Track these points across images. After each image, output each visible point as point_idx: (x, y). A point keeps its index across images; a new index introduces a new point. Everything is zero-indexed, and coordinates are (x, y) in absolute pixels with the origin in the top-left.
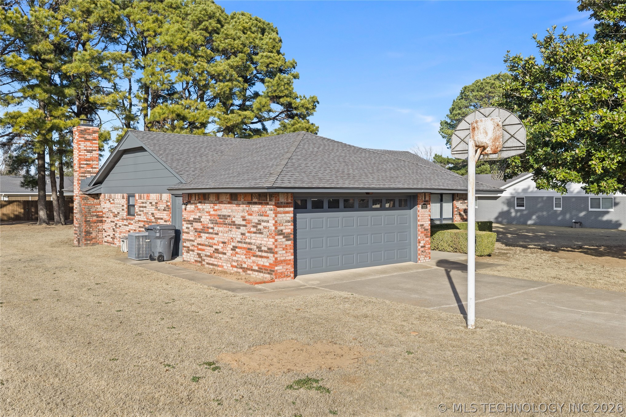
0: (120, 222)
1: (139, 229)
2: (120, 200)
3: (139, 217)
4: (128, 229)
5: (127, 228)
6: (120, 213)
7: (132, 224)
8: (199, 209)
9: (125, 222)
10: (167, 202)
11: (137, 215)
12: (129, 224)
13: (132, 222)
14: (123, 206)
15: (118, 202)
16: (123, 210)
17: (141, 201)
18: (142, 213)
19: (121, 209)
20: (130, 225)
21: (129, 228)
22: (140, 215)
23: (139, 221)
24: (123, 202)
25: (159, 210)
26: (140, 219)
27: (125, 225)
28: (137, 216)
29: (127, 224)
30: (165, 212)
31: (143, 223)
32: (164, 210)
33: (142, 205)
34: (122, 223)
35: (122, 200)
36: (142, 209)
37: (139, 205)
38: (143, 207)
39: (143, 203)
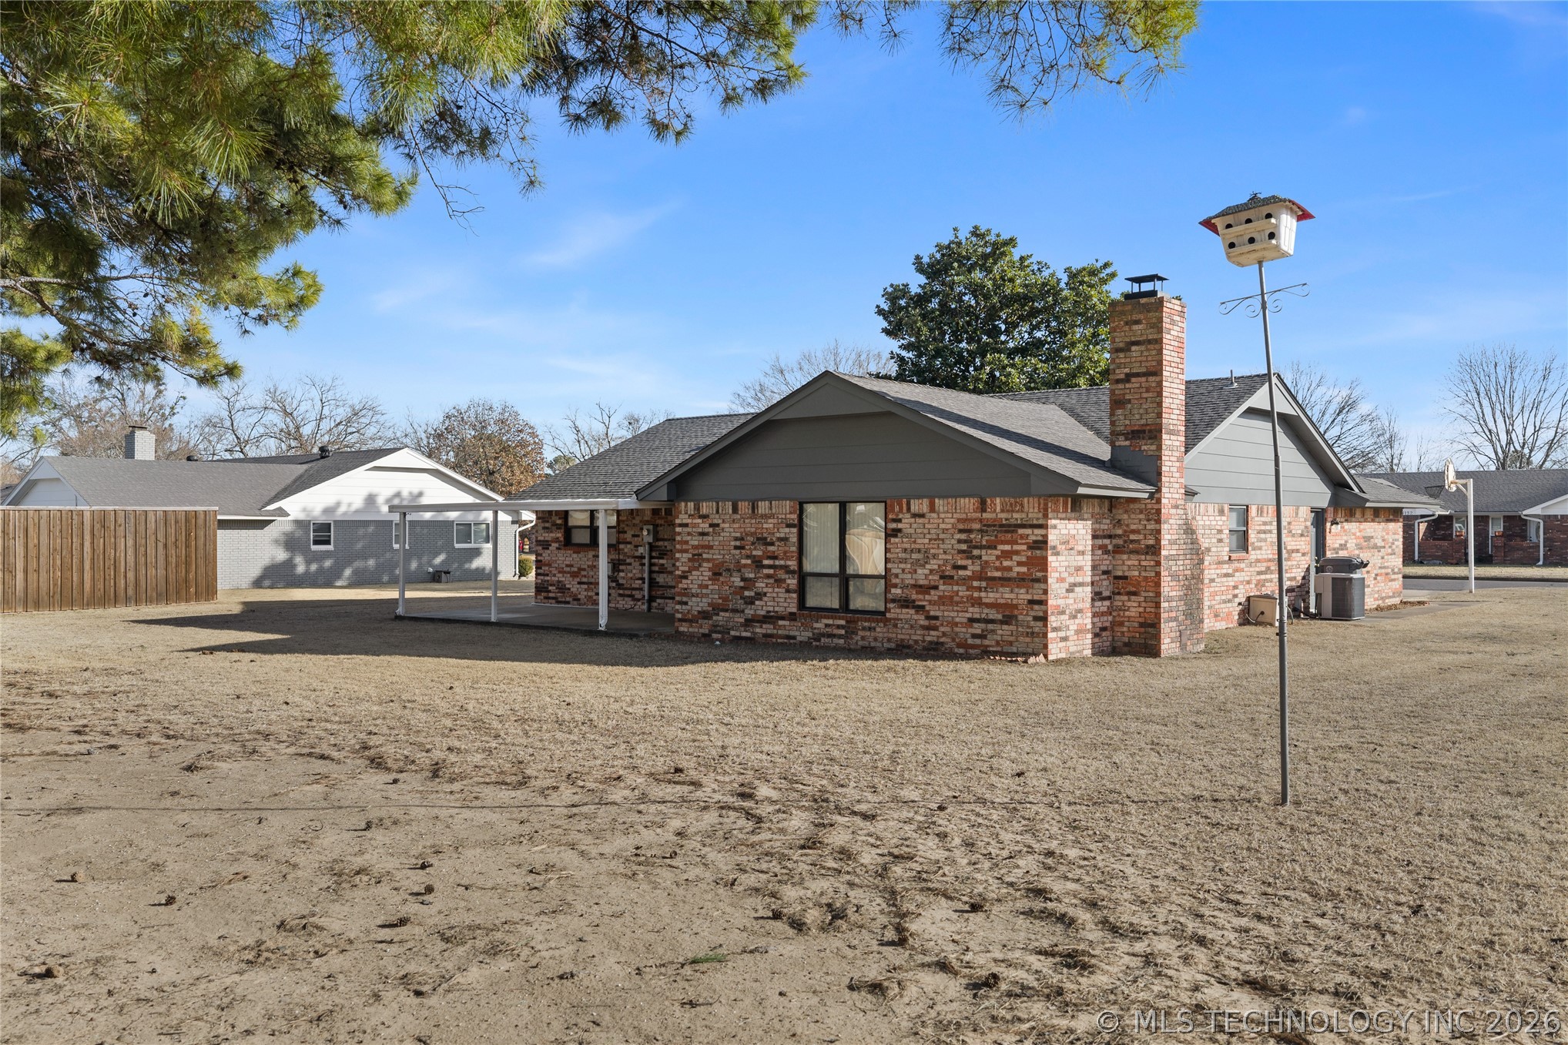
0: (1213, 571)
1: (1258, 577)
2: (1212, 518)
3: (1258, 552)
4: (1233, 584)
5: (1231, 582)
6: (1213, 549)
7: (1242, 570)
8: (1345, 531)
9: (1227, 569)
10: (1306, 520)
11: (1254, 549)
12: (1237, 570)
13: (1242, 565)
14: (1220, 532)
15: (1207, 523)
16: (1220, 541)
17: (1263, 519)
18: (1263, 544)
19: (1214, 540)
20: (1237, 574)
21: (1235, 579)
22: (1260, 548)
23: (1258, 561)
24: (1220, 523)
25: (1293, 536)
26: (1259, 557)
27: (1227, 575)
28: (1253, 552)
29: (1230, 571)
30: (1303, 539)
31: (1265, 564)
32: (1302, 535)
33: (1263, 528)
34: (1218, 571)
35: (1218, 518)
36: (1263, 536)
37: (1258, 528)
38: (1265, 532)
39: (1265, 524)
